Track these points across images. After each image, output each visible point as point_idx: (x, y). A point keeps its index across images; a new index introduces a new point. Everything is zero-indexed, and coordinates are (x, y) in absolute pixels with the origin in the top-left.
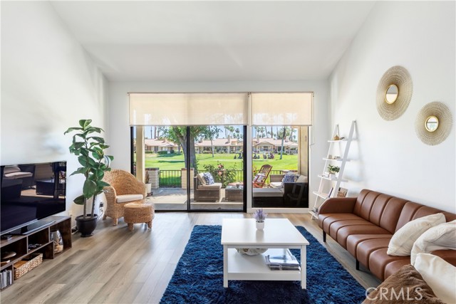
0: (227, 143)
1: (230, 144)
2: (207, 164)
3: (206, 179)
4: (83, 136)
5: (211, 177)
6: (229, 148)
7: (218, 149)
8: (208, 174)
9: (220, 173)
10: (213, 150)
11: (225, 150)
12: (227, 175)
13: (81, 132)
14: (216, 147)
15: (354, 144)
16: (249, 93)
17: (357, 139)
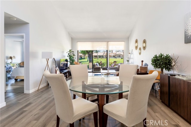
0: (103, 54)
1: (105, 55)
2: (97, 61)
3: (97, 65)
4: (70, 53)
5: (98, 64)
6: (104, 56)
7: (100, 57)
8: (97, 63)
9: (101, 64)
10: (98, 57)
11: (103, 57)
12: (103, 64)
13: (70, 52)
14: (99, 56)
15: (132, 55)
16: (108, 42)
17: (133, 54)
